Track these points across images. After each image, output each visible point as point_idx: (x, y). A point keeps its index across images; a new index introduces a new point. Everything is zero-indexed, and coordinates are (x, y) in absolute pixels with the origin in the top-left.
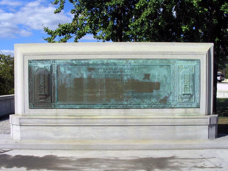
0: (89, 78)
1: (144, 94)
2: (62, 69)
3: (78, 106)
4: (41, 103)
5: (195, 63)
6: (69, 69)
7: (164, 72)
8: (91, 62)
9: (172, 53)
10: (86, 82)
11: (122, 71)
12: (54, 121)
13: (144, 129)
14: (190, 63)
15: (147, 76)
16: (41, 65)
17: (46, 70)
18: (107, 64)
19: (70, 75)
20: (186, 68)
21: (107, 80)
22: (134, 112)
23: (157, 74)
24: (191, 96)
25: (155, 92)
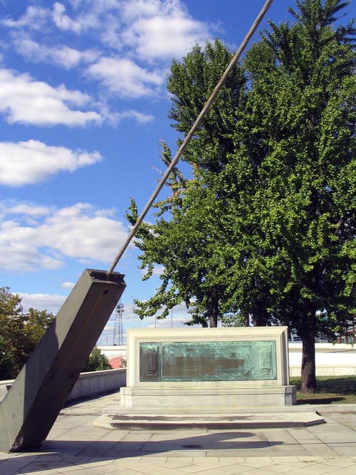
0: (188, 357)
1: (232, 369)
2: (167, 350)
3: (179, 379)
4: (151, 376)
5: (271, 343)
6: (172, 350)
7: (247, 351)
8: (189, 344)
9: (253, 336)
10: (185, 360)
11: (213, 351)
12: (160, 391)
13: (231, 397)
14: (267, 344)
15: (234, 355)
16: (150, 347)
17: (154, 351)
18: (202, 346)
19: (173, 354)
20: (264, 347)
21: (202, 358)
22: (224, 384)
23: (241, 353)
24: (270, 370)
25: (240, 368)
